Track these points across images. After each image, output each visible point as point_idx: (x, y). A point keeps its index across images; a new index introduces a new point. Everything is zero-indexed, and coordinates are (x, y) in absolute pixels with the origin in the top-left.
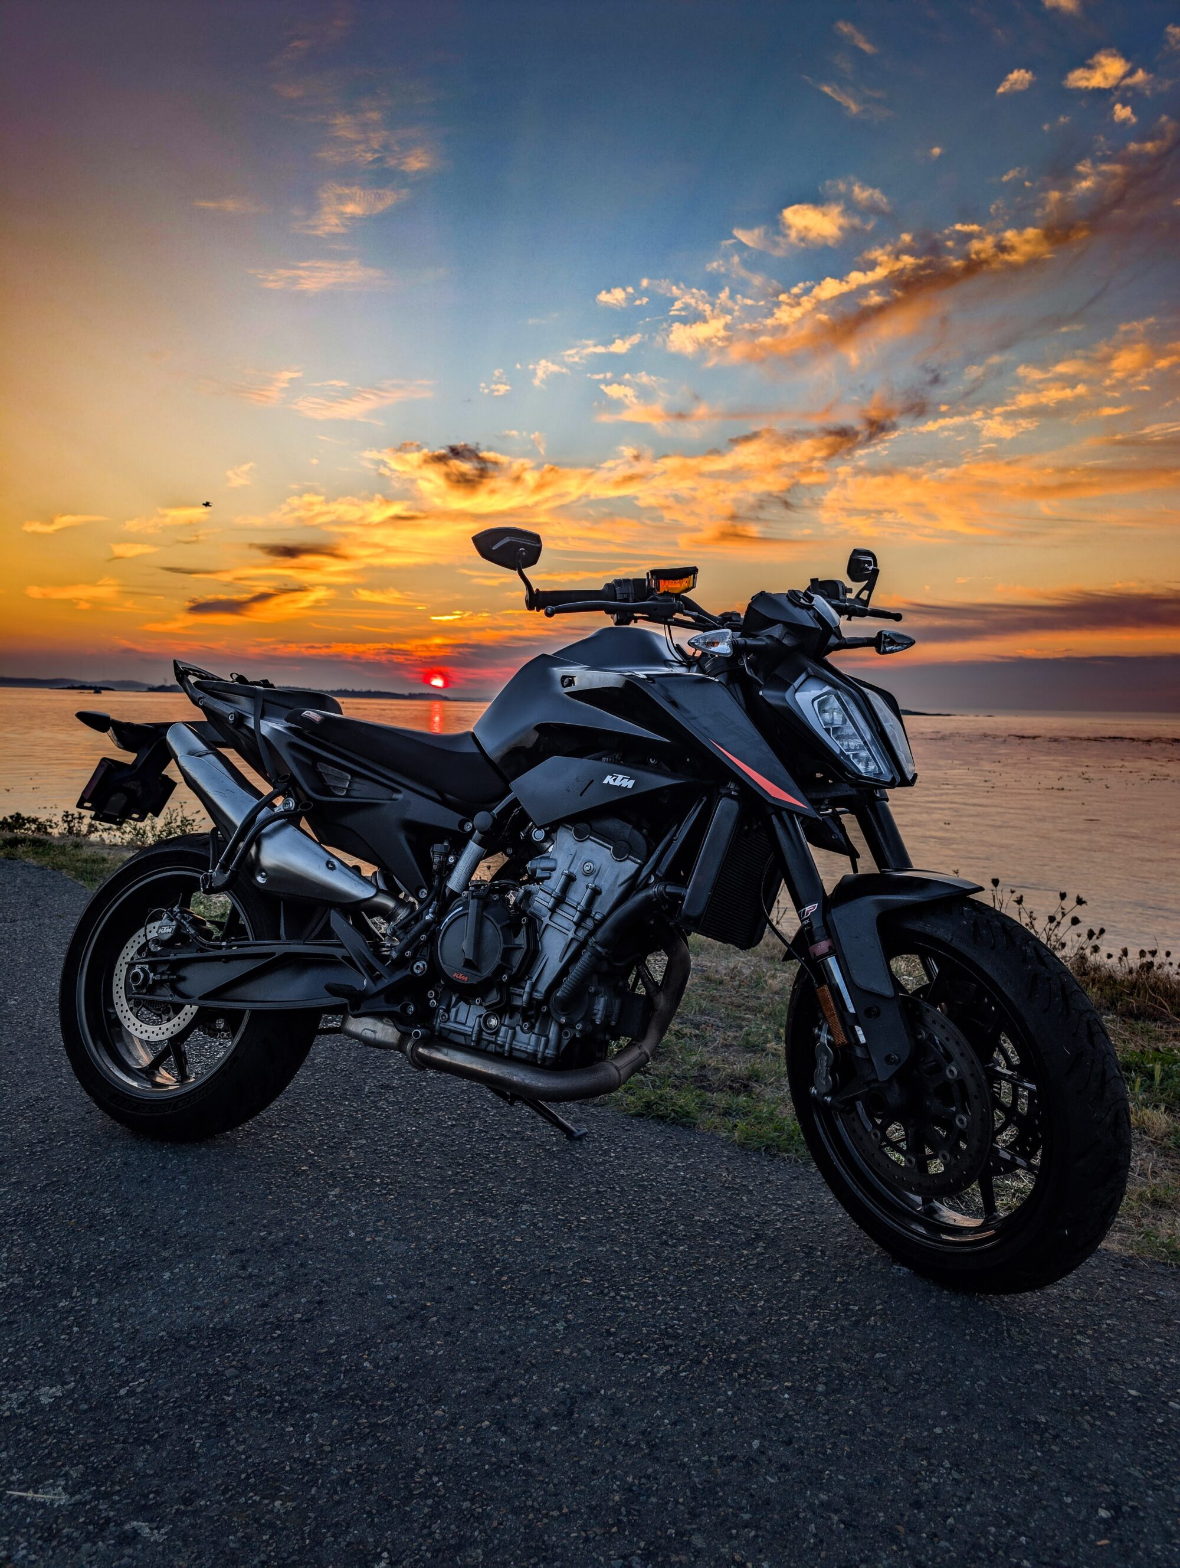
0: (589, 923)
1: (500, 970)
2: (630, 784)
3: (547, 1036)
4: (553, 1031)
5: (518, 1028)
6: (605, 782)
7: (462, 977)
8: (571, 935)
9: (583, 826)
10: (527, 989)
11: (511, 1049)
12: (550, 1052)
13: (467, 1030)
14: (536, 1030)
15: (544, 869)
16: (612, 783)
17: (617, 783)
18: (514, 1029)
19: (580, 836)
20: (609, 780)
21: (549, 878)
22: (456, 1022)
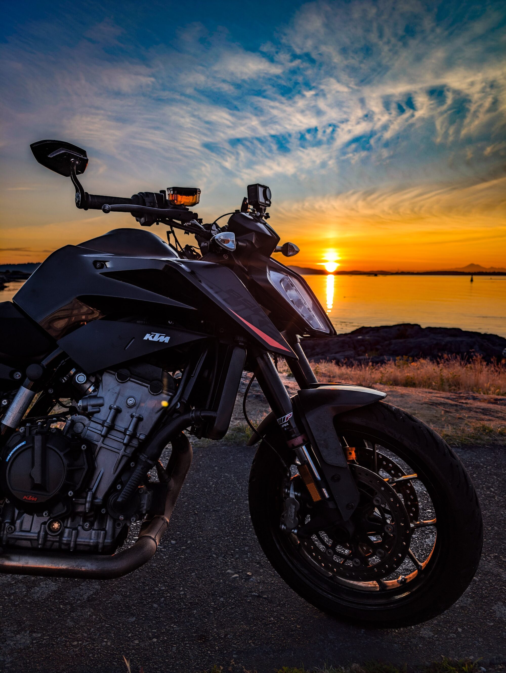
0: (135, 443)
1: (65, 488)
2: (167, 340)
3: (104, 530)
4: (109, 525)
5: (79, 528)
6: (146, 338)
7: (31, 498)
8: (121, 452)
9: (125, 371)
10: (89, 499)
11: (76, 544)
12: (108, 541)
13: (33, 535)
14: (95, 527)
15: (93, 406)
16: (151, 339)
17: (156, 339)
18: (76, 529)
19: (122, 379)
20: (148, 337)
21: (99, 412)
22: (21, 531)
